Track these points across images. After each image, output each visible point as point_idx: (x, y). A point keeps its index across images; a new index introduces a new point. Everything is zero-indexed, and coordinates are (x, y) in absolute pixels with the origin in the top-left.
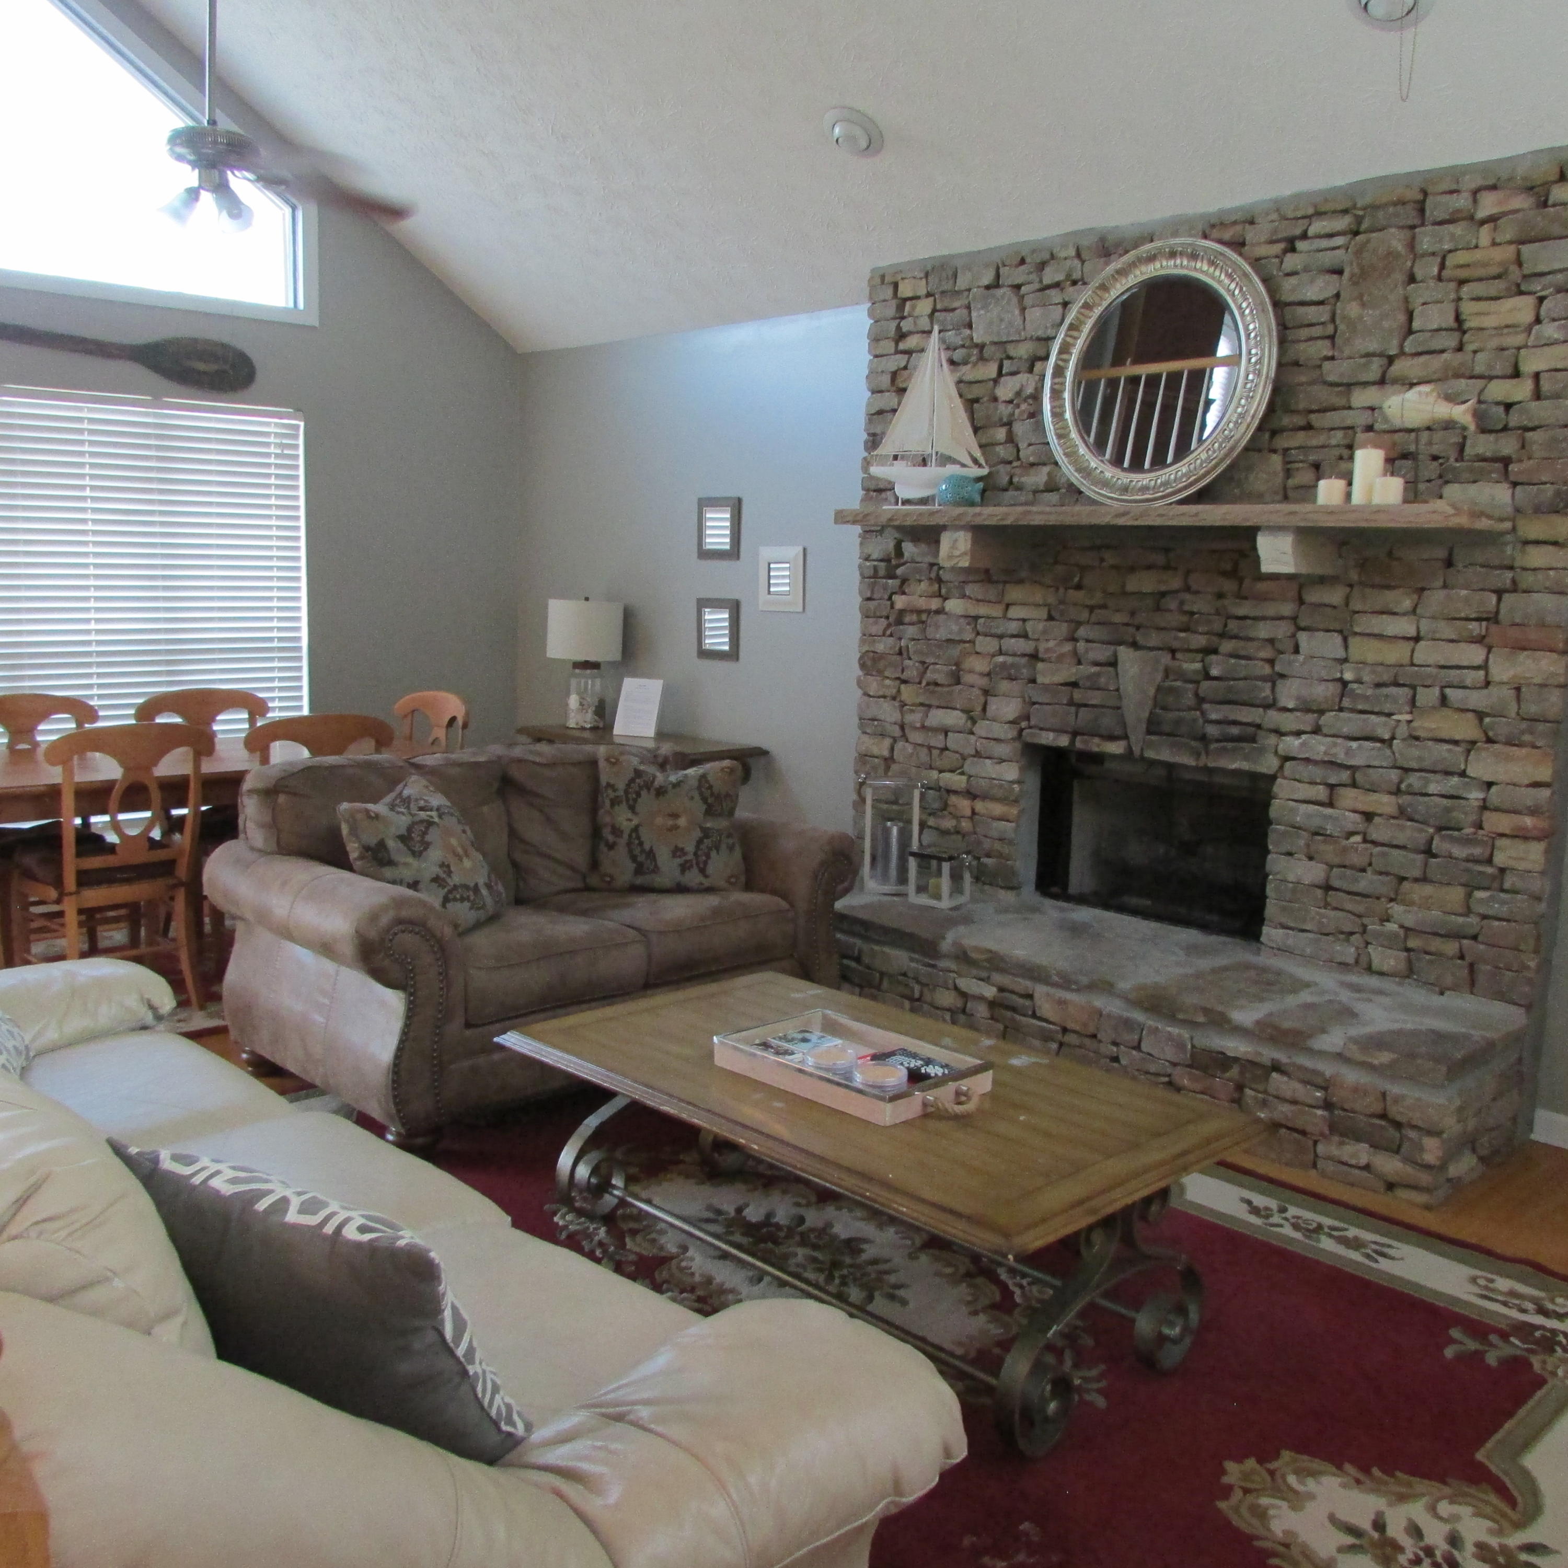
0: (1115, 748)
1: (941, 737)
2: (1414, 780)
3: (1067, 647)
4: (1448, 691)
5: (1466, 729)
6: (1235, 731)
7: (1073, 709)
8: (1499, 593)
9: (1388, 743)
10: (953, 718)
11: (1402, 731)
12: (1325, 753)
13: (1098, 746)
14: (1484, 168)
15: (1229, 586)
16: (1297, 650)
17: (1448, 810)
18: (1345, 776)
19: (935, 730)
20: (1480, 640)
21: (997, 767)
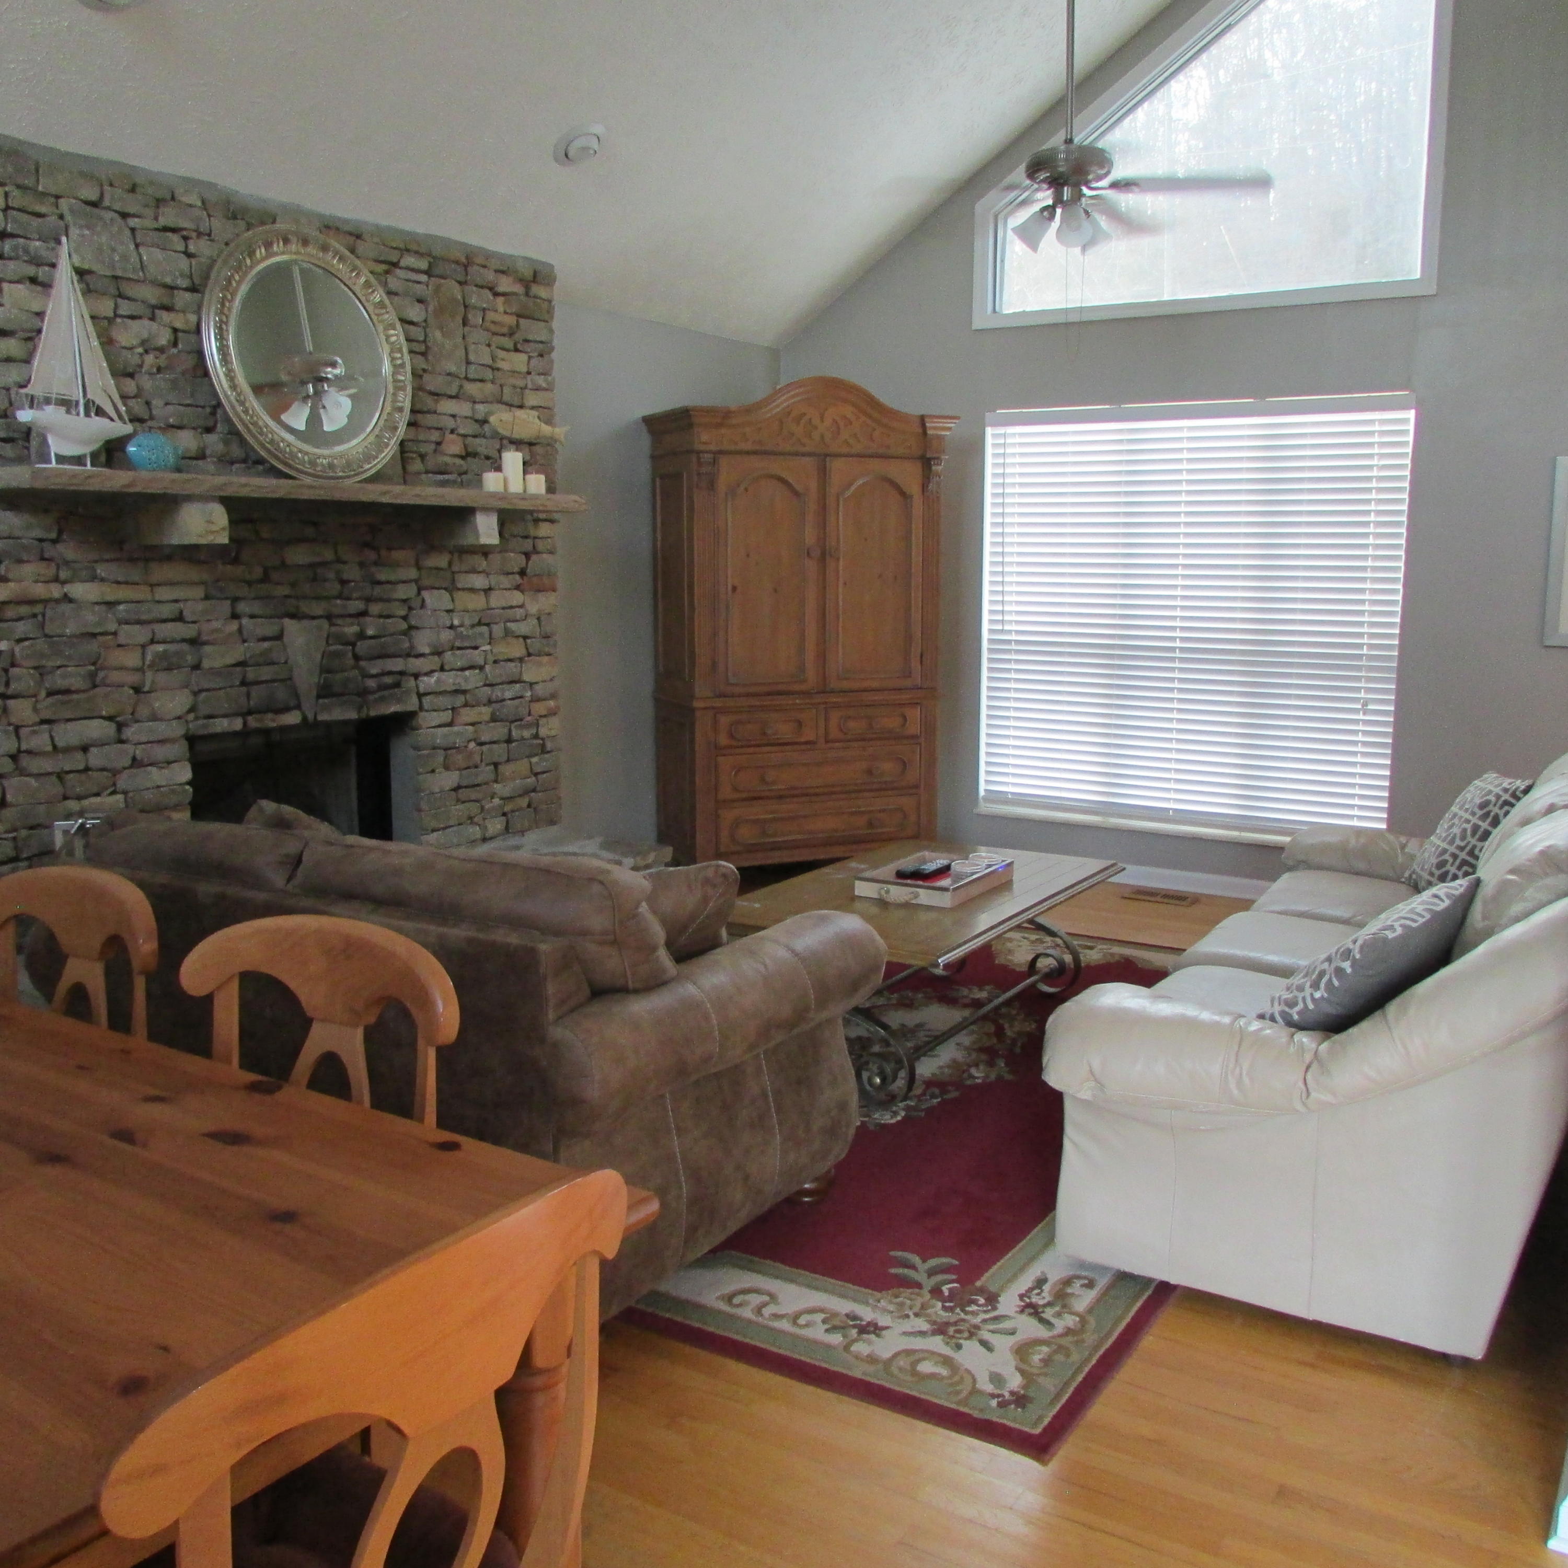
0: (292, 718)
1: (79, 755)
2: (497, 693)
3: (234, 626)
4: (508, 624)
5: (517, 649)
6: (388, 680)
7: (244, 689)
8: (527, 555)
9: (481, 668)
10: (97, 729)
11: (491, 658)
12: (454, 684)
13: (273, 720)
14: (502, 257)
15: (371, 555)
16: (423, 605)
17: (517, 707)
18: (460, 700)
19: (68, 750)
20: (518, 588)
21: (166, 771)
